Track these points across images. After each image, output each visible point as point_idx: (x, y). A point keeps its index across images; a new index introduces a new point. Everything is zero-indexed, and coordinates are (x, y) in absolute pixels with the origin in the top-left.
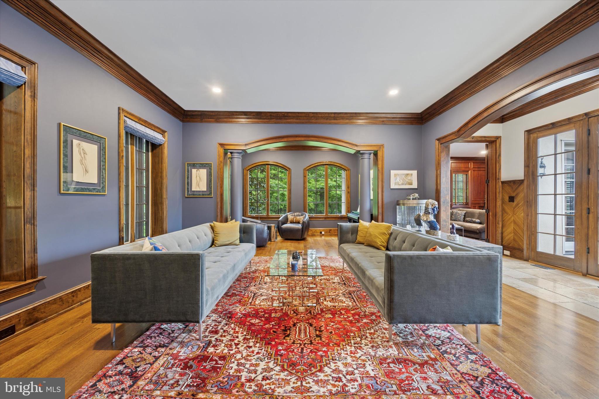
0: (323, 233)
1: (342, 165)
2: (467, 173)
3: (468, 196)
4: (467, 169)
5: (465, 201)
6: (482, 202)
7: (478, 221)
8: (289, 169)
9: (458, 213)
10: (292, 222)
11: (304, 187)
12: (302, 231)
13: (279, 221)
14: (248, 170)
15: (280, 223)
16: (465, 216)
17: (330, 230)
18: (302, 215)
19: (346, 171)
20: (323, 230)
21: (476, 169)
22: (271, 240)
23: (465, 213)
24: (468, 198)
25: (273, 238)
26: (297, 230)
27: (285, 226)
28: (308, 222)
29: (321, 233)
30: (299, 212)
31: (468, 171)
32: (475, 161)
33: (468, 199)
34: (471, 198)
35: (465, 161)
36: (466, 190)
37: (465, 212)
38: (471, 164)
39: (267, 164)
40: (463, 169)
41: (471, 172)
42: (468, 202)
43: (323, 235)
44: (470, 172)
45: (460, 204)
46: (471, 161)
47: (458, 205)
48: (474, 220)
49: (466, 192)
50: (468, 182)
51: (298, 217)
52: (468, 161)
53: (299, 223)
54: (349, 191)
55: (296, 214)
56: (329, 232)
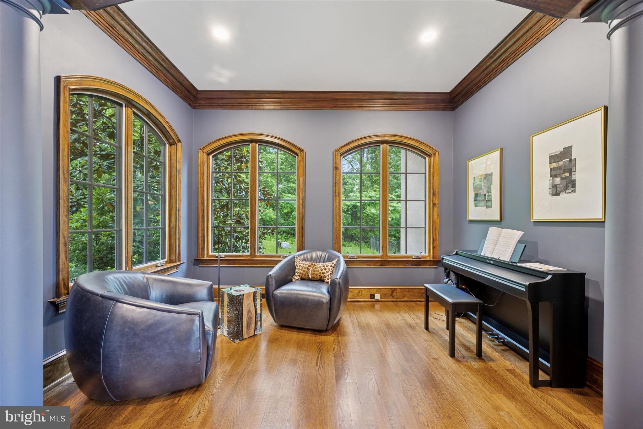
0: (377, 297)
1: (421, 143)
8: (301, 150)
10: (304, 279)
11: (335, 192)
12: (330, 309)
13: (268, 278)
14: (209, 154)
15: (273, 283)
17: (393, 290)
18: (330, 259)
19: (430, 156)
20: (378, 291)
22: (242, 335)
25: (248, 327)
26: (318, 304)
27: (286, 290)
28: (346, 277)
29: (372, 296)
30: (323, 250)
39: (252, 141)
43: (378, 301)
51: (320, 265)
53: (321, 280)
54: (436, 202)
55: (314, 254)
56: (391, 295)
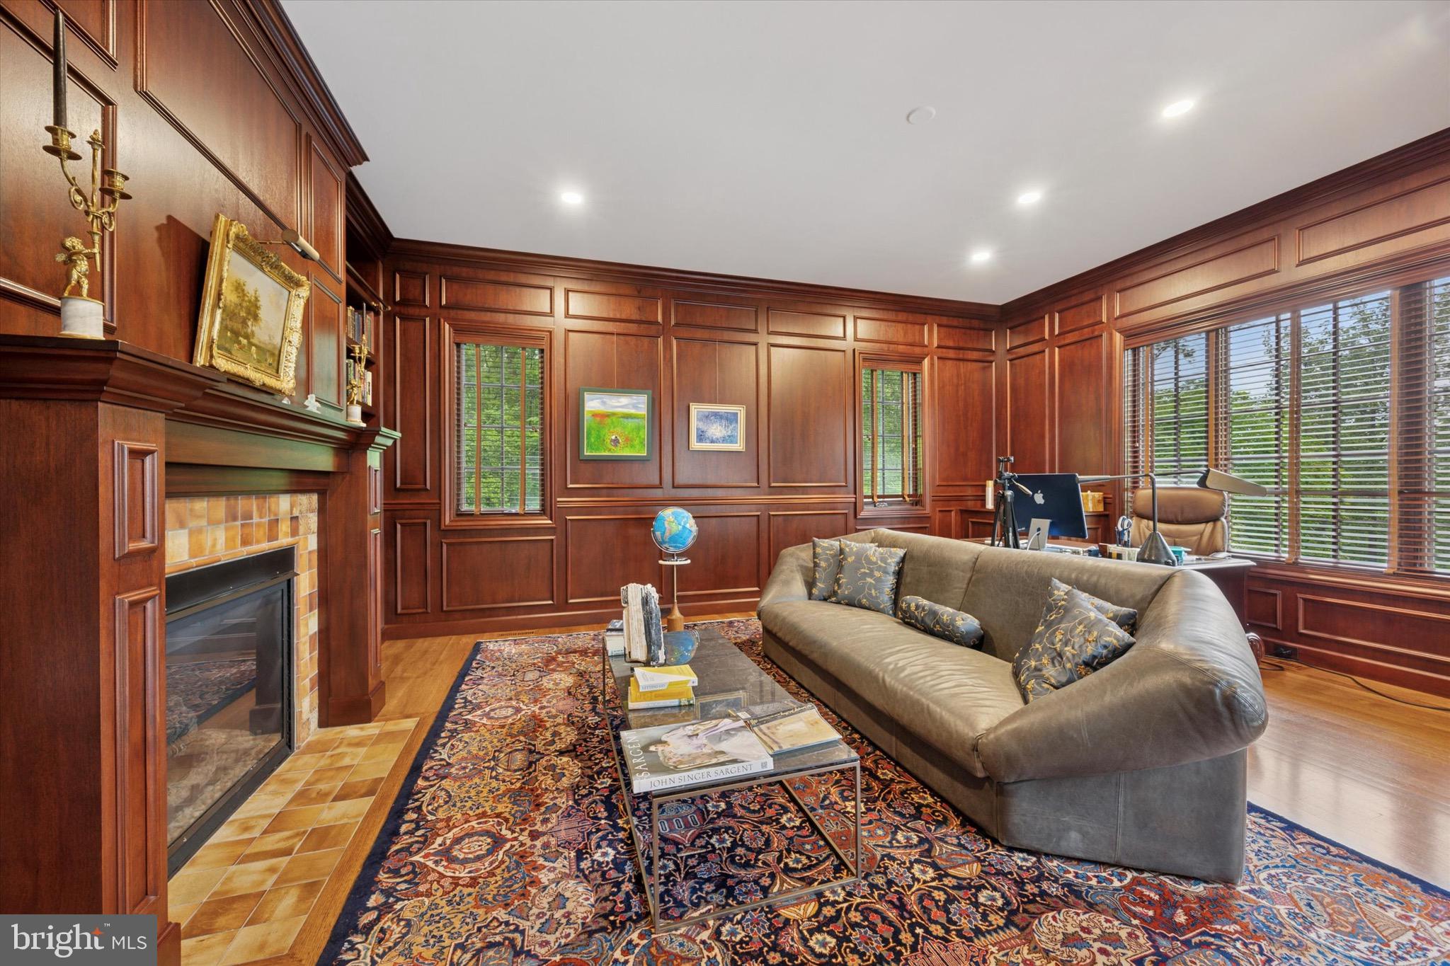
2: (914, 368)
3: (920, 465)
4: (917, 350)
5: (909, 490)
6: (970, 492)
7: (967, 622)
9: (869, 561)
16: (899, 574)
21: (951, 354)
23: (903, 560)
24: (920, 475)
31: (919, 361)
32: (945, 320)
33: (920, 482)
34: (933, 478)
35: (911, 317)
36: (915, 442)
37: (901, 552)
38: (930, 331)
40: (901, 348)
41: (932, 365)
42: (920, 491)
44: (926, 362)
45: (890, 504)
46: (929, 318)
47: (884, 509)
48: (946, 612)
49: (915, 450)
50: (921, 404)
52: (920, 318)
